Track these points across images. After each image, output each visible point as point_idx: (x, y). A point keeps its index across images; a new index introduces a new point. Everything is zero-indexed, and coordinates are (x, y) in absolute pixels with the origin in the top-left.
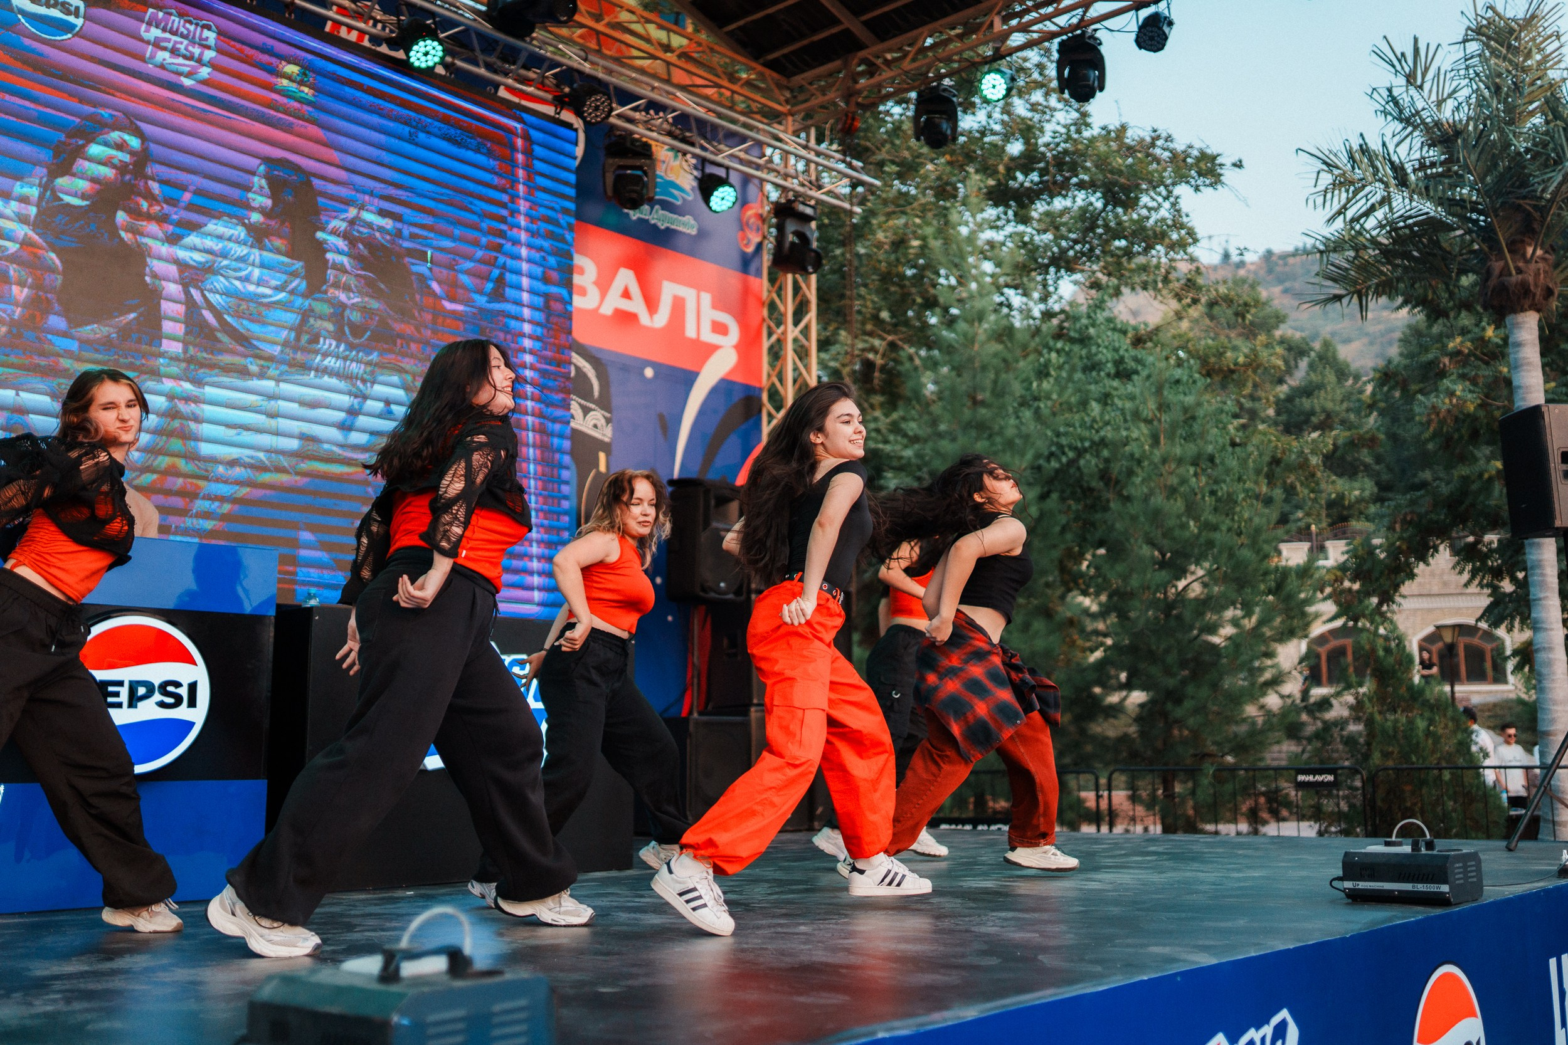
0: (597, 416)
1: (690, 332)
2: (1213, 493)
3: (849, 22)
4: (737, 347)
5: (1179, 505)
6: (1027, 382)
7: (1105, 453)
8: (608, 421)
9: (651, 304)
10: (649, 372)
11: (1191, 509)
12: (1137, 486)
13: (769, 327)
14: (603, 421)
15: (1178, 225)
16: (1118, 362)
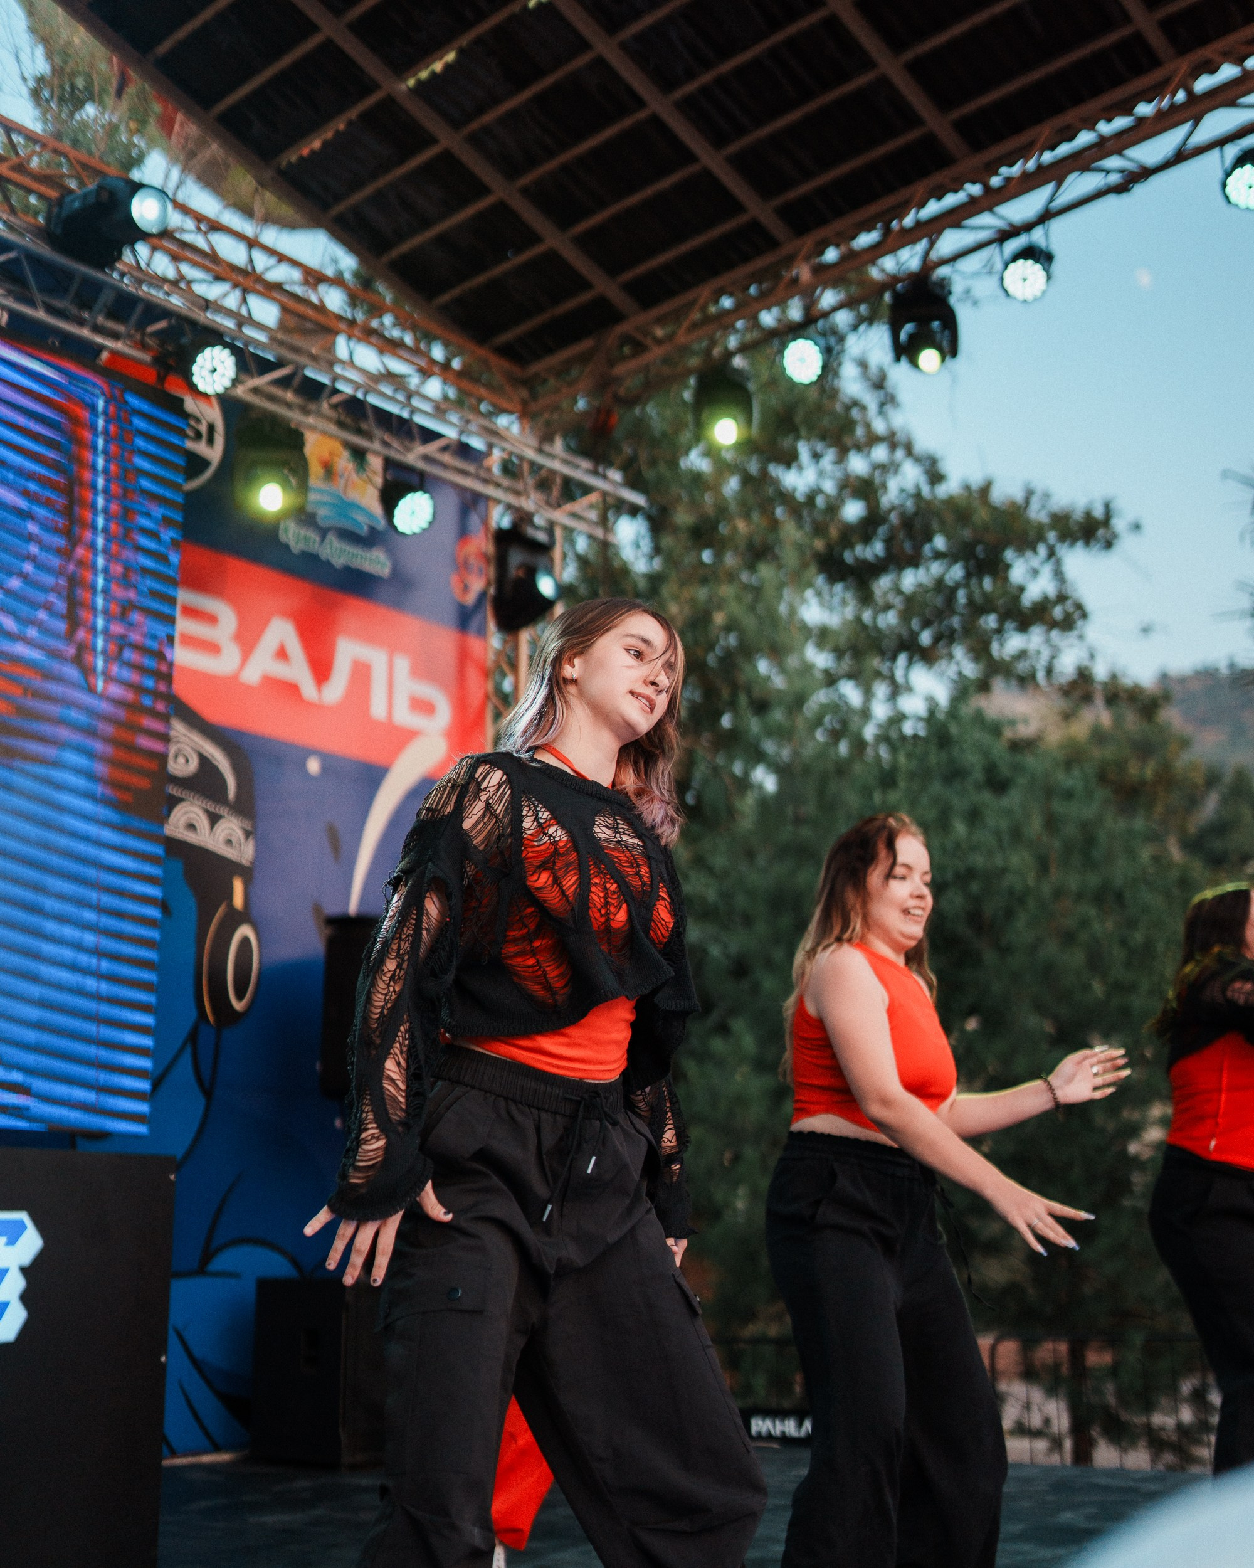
0: (231, 826)
1: (378, 709)
2: (1123, 942)
3: (605, 286)
4: (449, 734)
5: (1076, 958)
6: (867, 792)
7: (975, 887)
8: (248, 834)
9: (321, 670)
10: (313, 766)
11: (1096, 962)
12: (1021, 930)
13: (496, 707)
14: (240, 834)
15: (1062, 598)
16: (991, 769)
